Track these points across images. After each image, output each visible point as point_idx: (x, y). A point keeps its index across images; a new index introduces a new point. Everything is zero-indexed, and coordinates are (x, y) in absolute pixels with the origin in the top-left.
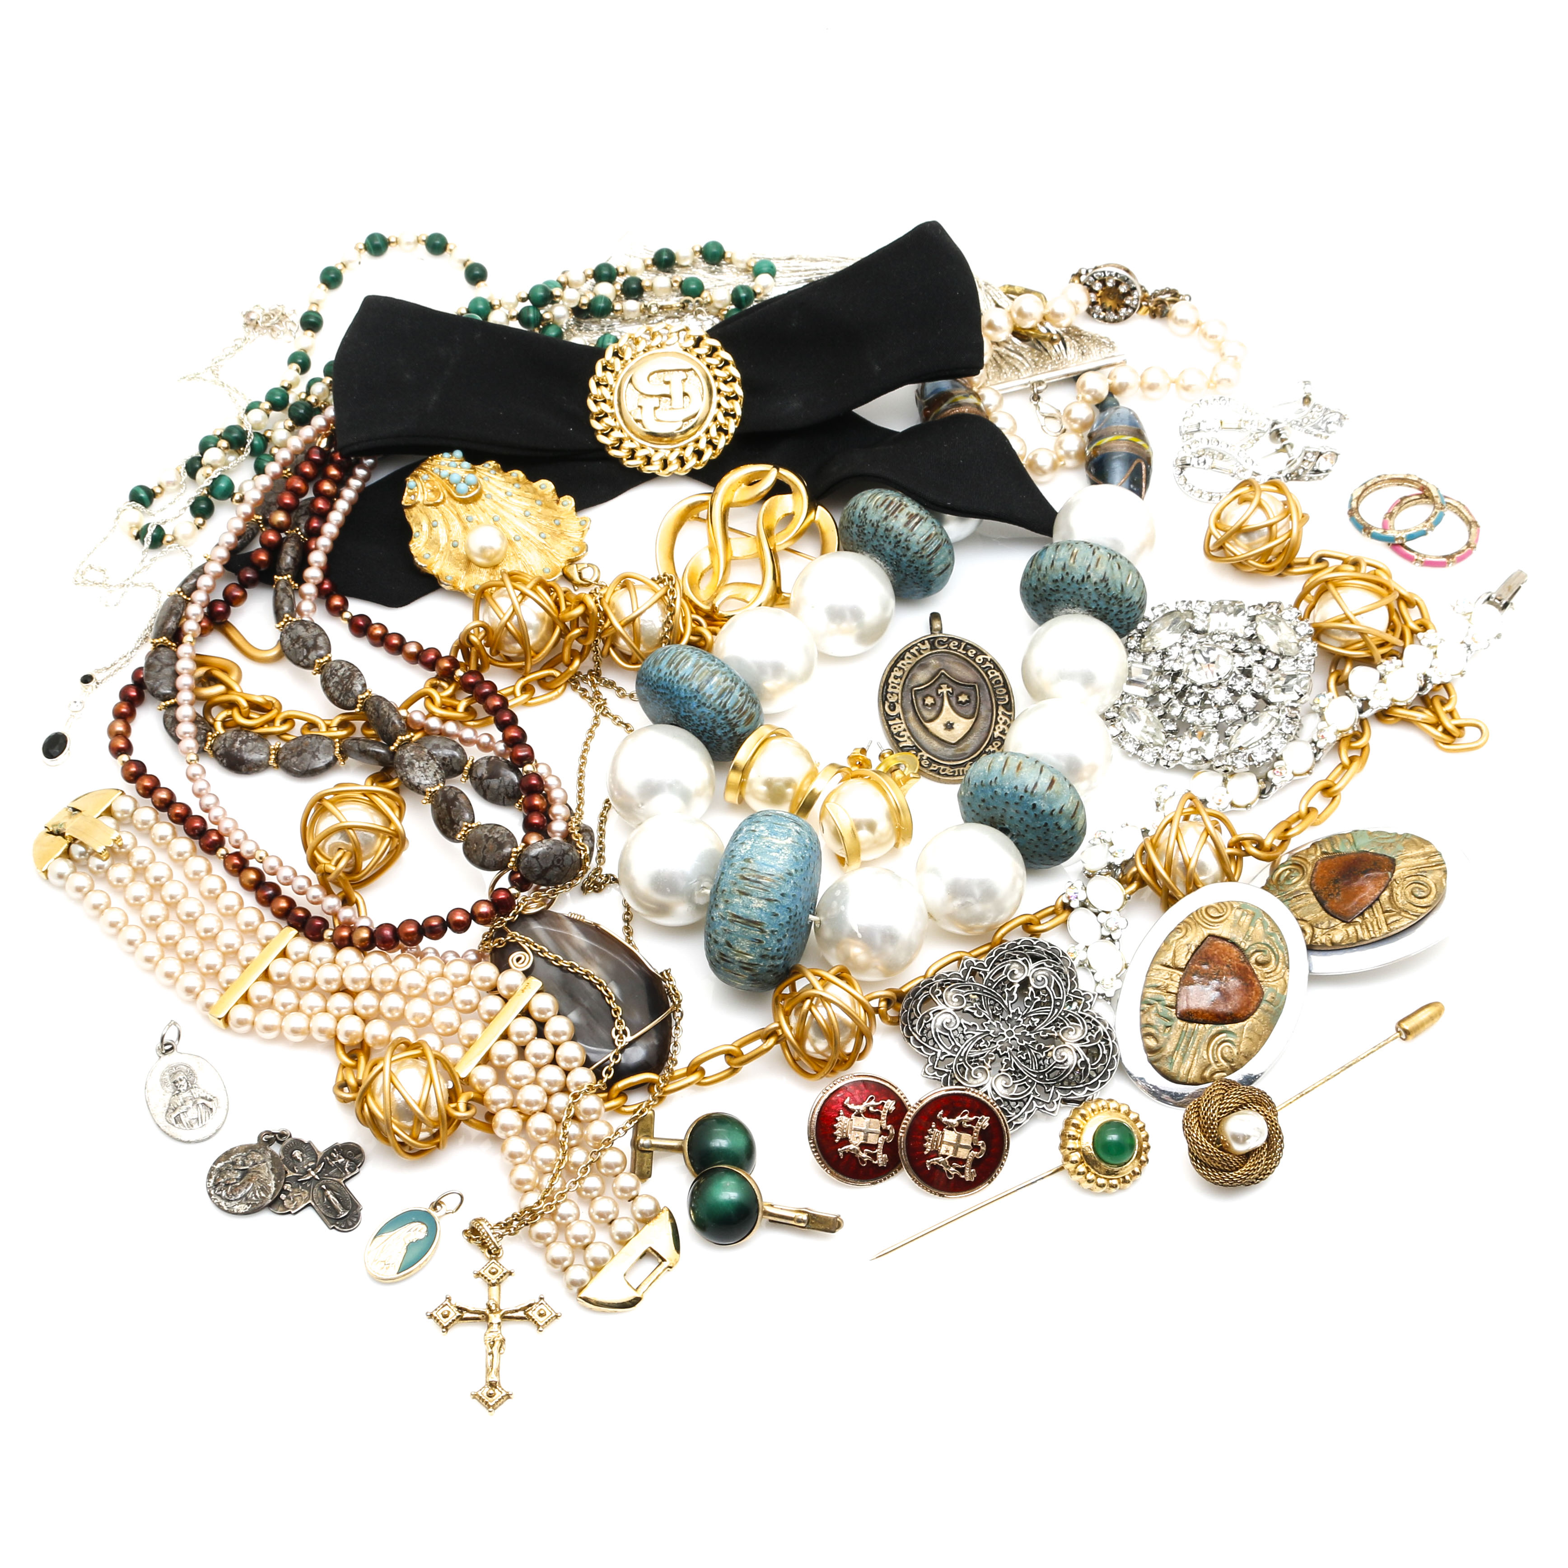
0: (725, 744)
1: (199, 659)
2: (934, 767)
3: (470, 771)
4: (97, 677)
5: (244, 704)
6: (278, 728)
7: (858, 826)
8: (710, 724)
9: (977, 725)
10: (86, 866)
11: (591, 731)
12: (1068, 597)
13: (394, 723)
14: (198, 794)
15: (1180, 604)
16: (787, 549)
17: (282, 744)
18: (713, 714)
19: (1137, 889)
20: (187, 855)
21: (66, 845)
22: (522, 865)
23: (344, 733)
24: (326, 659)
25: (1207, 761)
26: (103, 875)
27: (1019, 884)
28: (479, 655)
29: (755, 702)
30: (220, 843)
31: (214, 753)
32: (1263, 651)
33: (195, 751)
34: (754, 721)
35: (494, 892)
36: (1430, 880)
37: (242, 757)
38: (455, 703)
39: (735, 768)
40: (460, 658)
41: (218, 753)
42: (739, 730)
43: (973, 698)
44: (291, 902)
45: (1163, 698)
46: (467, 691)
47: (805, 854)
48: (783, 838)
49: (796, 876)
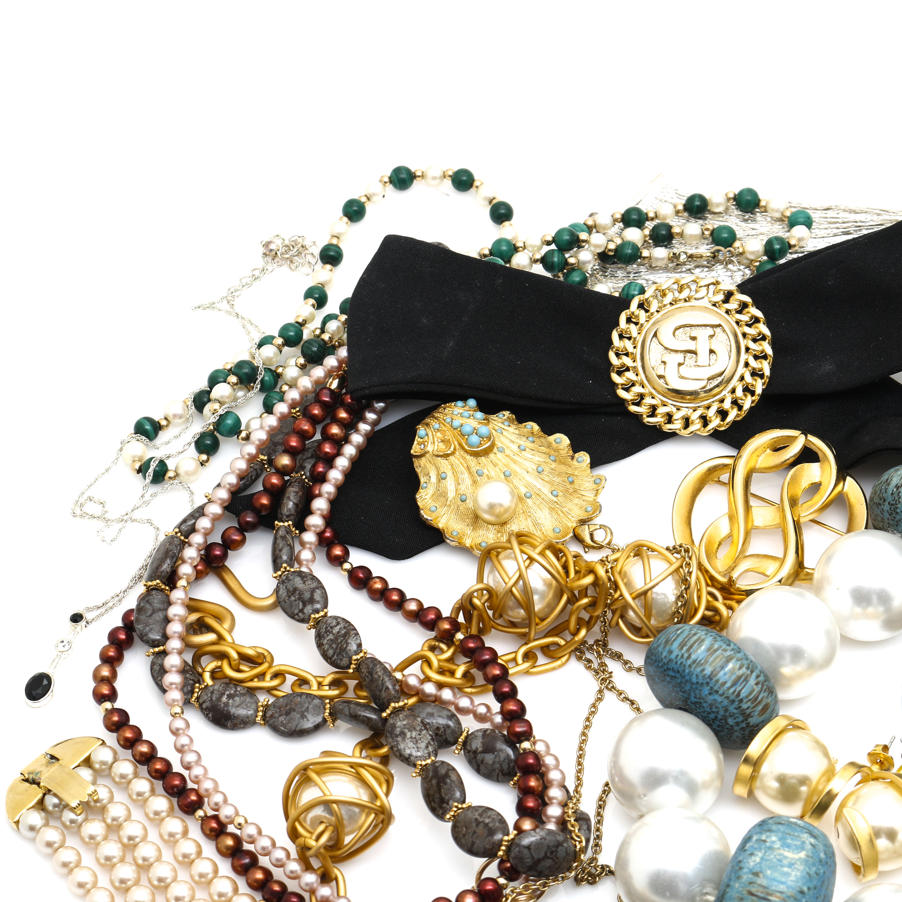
0: (737, 734)
1: (192, 603)
3: (465, 743)
4: (88, 616)
5: (234, 655)
6: (268, 683)
7: (877, 833)
8: (722, 713)
10: (60, 818)
11: (594, 706)
13: (387, 688)
14: (180, 750)
16: (813, 521)
17: (272, 700)
18: (726, 702)
20: (164, 814)
21: (40, 795)
22: (512, 855)
23: (336, 692)
24: (322, 614)
26: (76, 829)
28: (481, 618)
29: (771, 691)
30: (199, 804)
31: (201, 705)
33: (181, 704)
34: (769, 711)
35: (481, 882)
37: (229, 712)
38: (453, 667)
39: (747, 761)
40: (461, 619)
41: (204, 706)
42: (752, 721)
44: (268, 873)
46: (466, 656)
47: (819, 869)
48: (796, 852)
49: (809, 895)
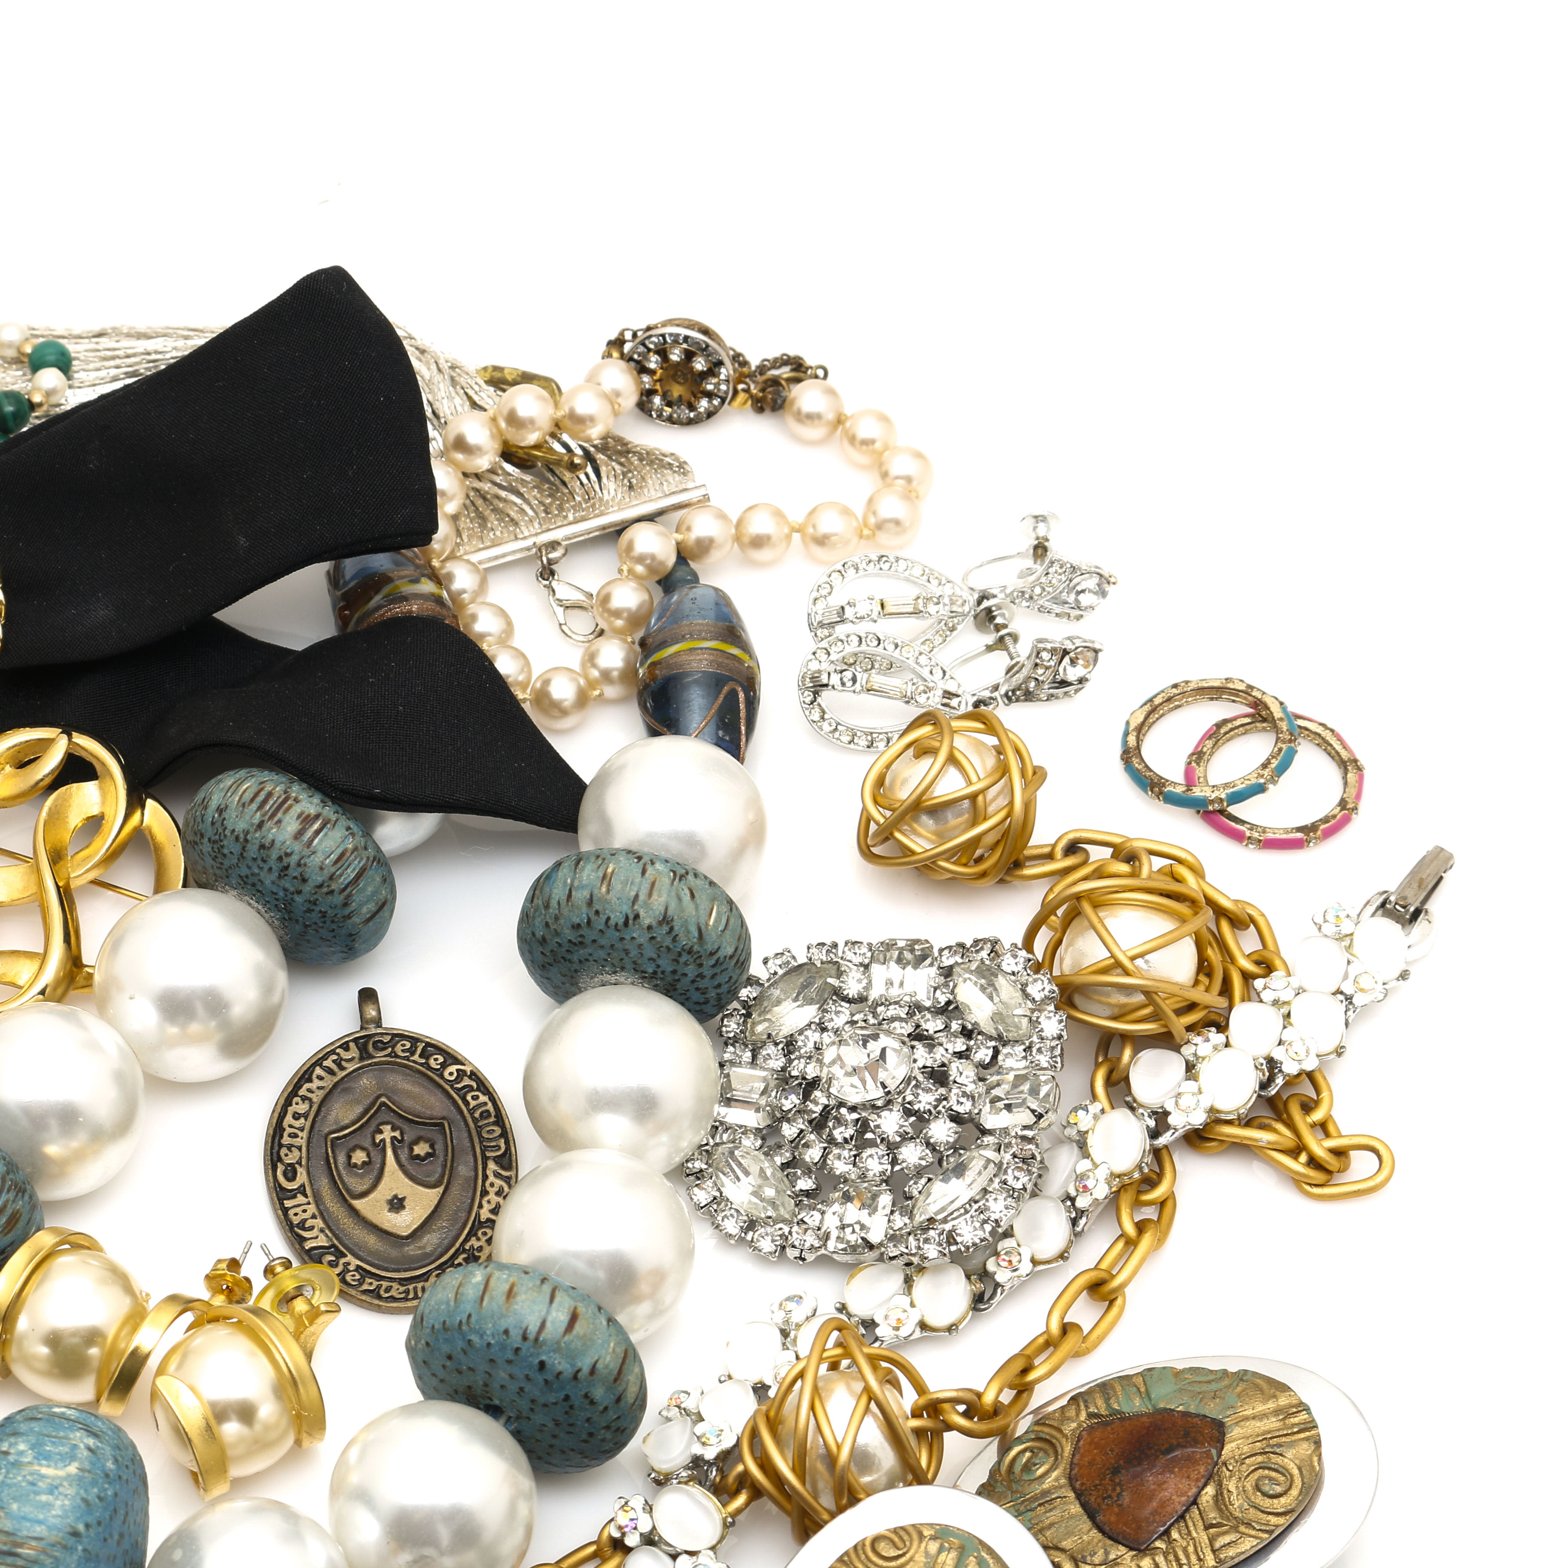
2: (370, 1284)
7: (220, 1413)
9: (449, 1199)
12: (602, 954)
15: (814, 950)
16: (96, 882)
19: (747, 1504)
25: (871, 1247)
27: (523, 1509)
29: (22, 1189)
32: (967, 1033)
34: (21, 1224)
36: (1290, 1459)
43: (439, 1147)
45: (789, 1131)
47: (106, 1490)
48: (60, 1465)
49: (88, 1537)
